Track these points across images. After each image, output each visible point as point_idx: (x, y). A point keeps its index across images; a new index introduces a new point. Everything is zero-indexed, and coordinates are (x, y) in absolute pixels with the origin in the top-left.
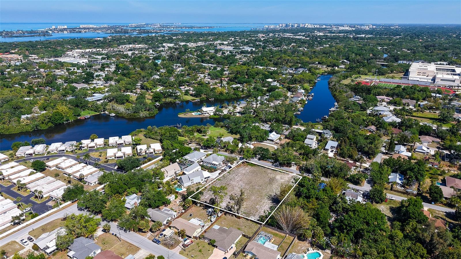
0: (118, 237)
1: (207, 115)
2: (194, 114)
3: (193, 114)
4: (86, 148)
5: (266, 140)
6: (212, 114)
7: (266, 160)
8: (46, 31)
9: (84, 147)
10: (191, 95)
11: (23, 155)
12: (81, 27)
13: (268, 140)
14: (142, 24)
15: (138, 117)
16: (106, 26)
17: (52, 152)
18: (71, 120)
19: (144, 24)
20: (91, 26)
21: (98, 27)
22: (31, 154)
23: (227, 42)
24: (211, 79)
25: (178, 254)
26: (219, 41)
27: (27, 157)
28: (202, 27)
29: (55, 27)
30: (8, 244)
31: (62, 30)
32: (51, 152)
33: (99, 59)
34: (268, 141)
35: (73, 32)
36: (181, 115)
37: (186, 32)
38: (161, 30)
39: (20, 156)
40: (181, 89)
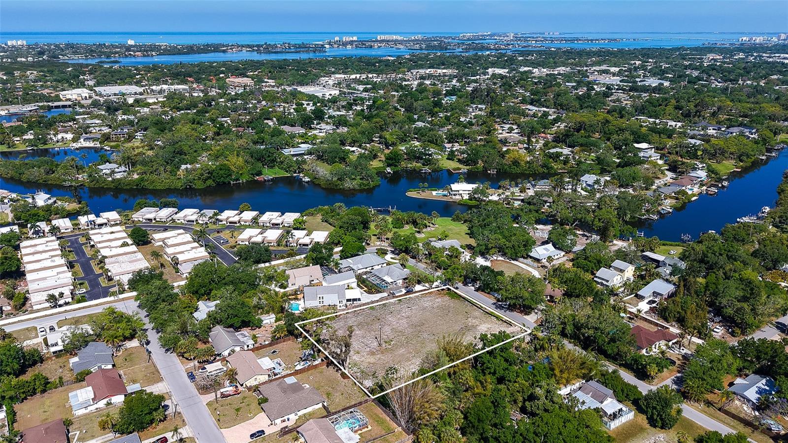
0: (150, 356)
1: (458, 197)
2: (436, 194)
3: (434, 193)
4: (225, 222)
5: (524, 258)
6: (466, 197)
7: (488, 293)
8: (322, 45)
9: (221, 221)
10: (459, 161)
11: (141, 220)
12: (379, 39)
13: (531, 257)
14: (486, 34)
15: (341, 187)
16: (420, 37)
17: (178, 222)
18: (243, 180)
19: (489, 33)
20: (395, 37)
21: (405, 39)
22: (150, 220)
23: (617, 69)
24: (521, 136)
25: (205, 404)
26: (605, 65)
27: (145, 223)
28: (596, 40)
29: (338, 39)
30: (27, 329)
31: (345, 44)
32: (177, 220)
33: (358, 90)
34: (529, 261)
35: (361, 47)
36: (412, 194)
37: (553, 49)
38: (508, 45)
39: (137, 220)
40: (446, 148)
